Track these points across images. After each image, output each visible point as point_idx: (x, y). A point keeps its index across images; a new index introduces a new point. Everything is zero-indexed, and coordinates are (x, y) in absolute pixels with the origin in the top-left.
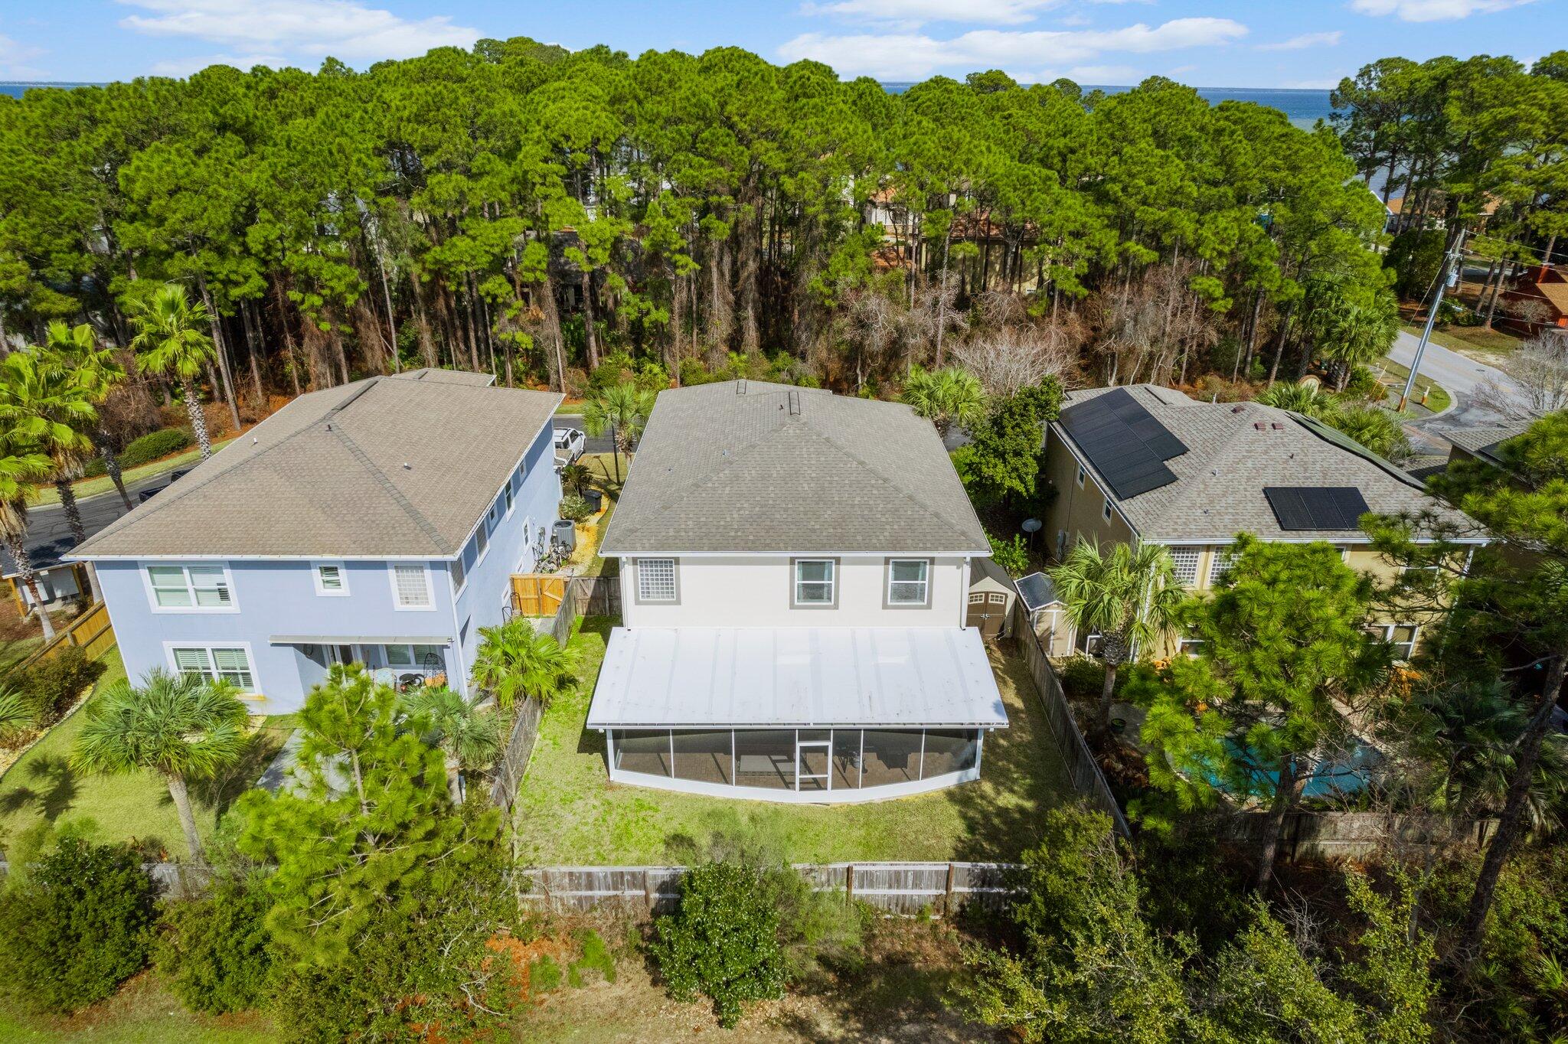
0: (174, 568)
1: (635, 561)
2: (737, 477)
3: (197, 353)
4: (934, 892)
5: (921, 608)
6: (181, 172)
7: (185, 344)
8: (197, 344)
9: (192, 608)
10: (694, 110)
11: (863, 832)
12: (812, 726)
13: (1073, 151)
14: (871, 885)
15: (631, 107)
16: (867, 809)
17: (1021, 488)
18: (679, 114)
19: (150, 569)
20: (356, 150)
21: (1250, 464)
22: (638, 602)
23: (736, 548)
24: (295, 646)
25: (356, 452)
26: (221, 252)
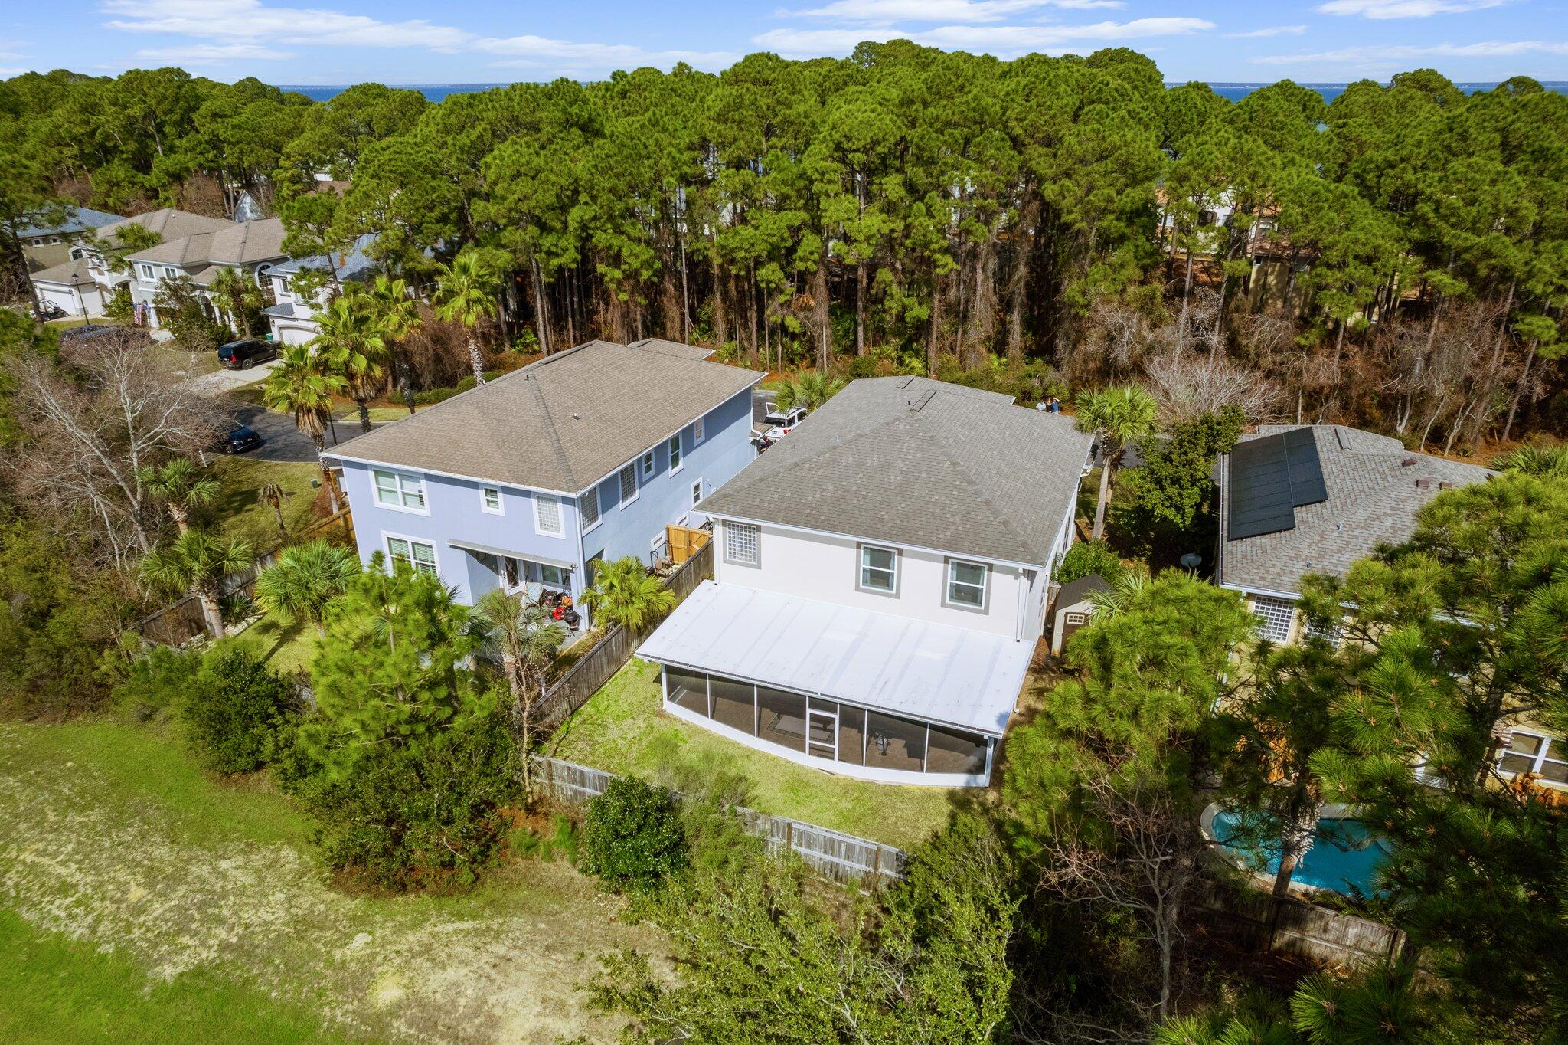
0: (389, 473)
1: (724, 523)
2: (834, 461)
3: (479, 308)
4: (864, 867)
5: (979, 612)
6: (523, 160)
7: (468, 301)
8: (478, 301)
9: (399, 507)
10: (971, 114)
11: (849, 806)
12: (819, 696)
13: (1392, 166)
14: (809, 846)
15: (917, 110)
16: (865, 787)
17: (1178, 520)
18: (956, 118)
19: (377, 473)
20: (670, 144)
21: (1388, 523)
22: (725, 561)
23: (805, 525)
24: (467, 551)
25: (541, 399)
26: (545, 228)
